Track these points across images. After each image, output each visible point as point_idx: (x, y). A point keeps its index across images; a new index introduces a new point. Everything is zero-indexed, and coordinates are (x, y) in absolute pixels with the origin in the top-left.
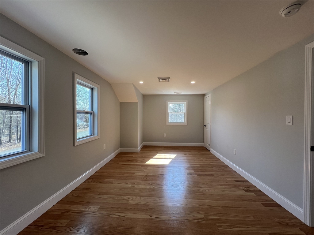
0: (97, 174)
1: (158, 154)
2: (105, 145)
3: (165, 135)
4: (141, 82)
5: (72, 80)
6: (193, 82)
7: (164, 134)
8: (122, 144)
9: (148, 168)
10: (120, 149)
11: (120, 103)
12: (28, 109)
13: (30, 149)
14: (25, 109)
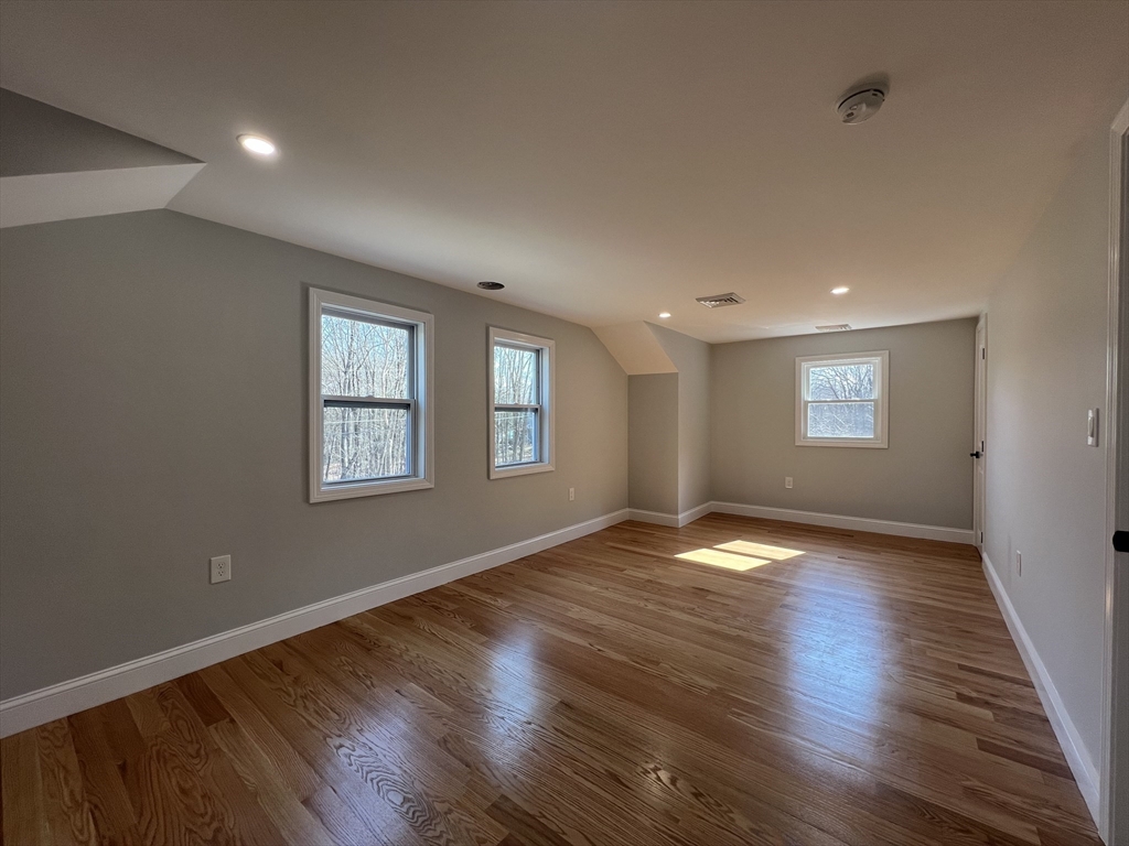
0: (543, 554)
1: (738, 542)
2: (572, 490)
3: (789, 483)
4: (665, 315)
5: (484, 341)
6: (840, 291)
7: (787, 478)
8: (634, 497)
9: (673, 568)
10: (628, 509)
11: (630, 377)
12: (412, 406)
13: (415, 474)
14: (409, 405)
